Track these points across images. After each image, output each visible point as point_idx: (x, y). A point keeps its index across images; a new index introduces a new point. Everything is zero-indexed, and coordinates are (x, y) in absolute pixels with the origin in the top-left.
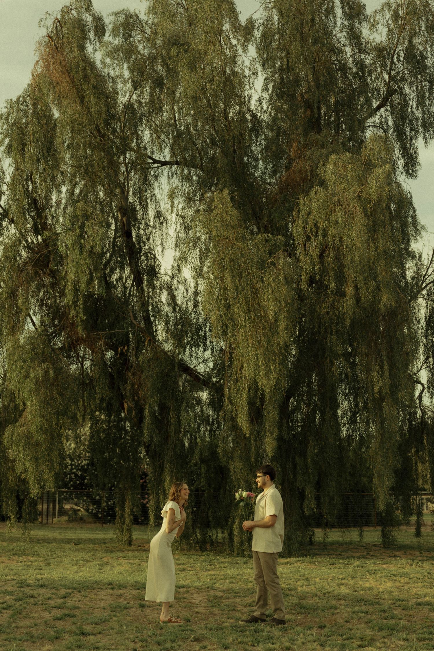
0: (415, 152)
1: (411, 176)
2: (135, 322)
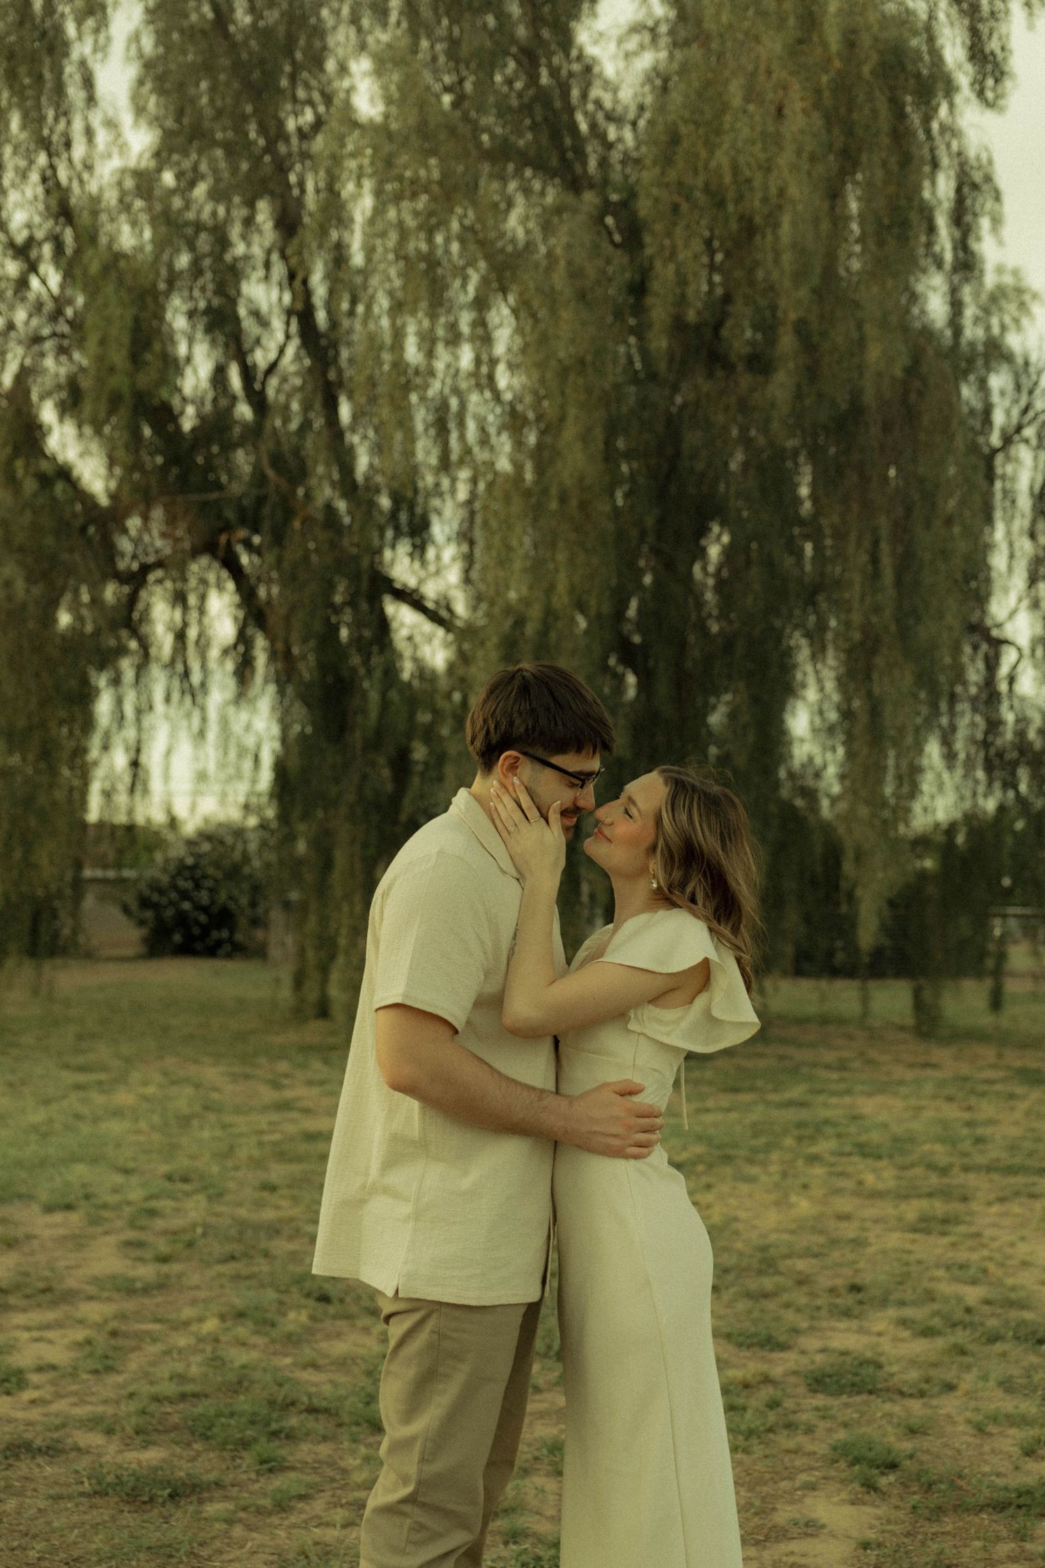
0: (1003, 49)
1: (990, 105)
2: (270, 473)
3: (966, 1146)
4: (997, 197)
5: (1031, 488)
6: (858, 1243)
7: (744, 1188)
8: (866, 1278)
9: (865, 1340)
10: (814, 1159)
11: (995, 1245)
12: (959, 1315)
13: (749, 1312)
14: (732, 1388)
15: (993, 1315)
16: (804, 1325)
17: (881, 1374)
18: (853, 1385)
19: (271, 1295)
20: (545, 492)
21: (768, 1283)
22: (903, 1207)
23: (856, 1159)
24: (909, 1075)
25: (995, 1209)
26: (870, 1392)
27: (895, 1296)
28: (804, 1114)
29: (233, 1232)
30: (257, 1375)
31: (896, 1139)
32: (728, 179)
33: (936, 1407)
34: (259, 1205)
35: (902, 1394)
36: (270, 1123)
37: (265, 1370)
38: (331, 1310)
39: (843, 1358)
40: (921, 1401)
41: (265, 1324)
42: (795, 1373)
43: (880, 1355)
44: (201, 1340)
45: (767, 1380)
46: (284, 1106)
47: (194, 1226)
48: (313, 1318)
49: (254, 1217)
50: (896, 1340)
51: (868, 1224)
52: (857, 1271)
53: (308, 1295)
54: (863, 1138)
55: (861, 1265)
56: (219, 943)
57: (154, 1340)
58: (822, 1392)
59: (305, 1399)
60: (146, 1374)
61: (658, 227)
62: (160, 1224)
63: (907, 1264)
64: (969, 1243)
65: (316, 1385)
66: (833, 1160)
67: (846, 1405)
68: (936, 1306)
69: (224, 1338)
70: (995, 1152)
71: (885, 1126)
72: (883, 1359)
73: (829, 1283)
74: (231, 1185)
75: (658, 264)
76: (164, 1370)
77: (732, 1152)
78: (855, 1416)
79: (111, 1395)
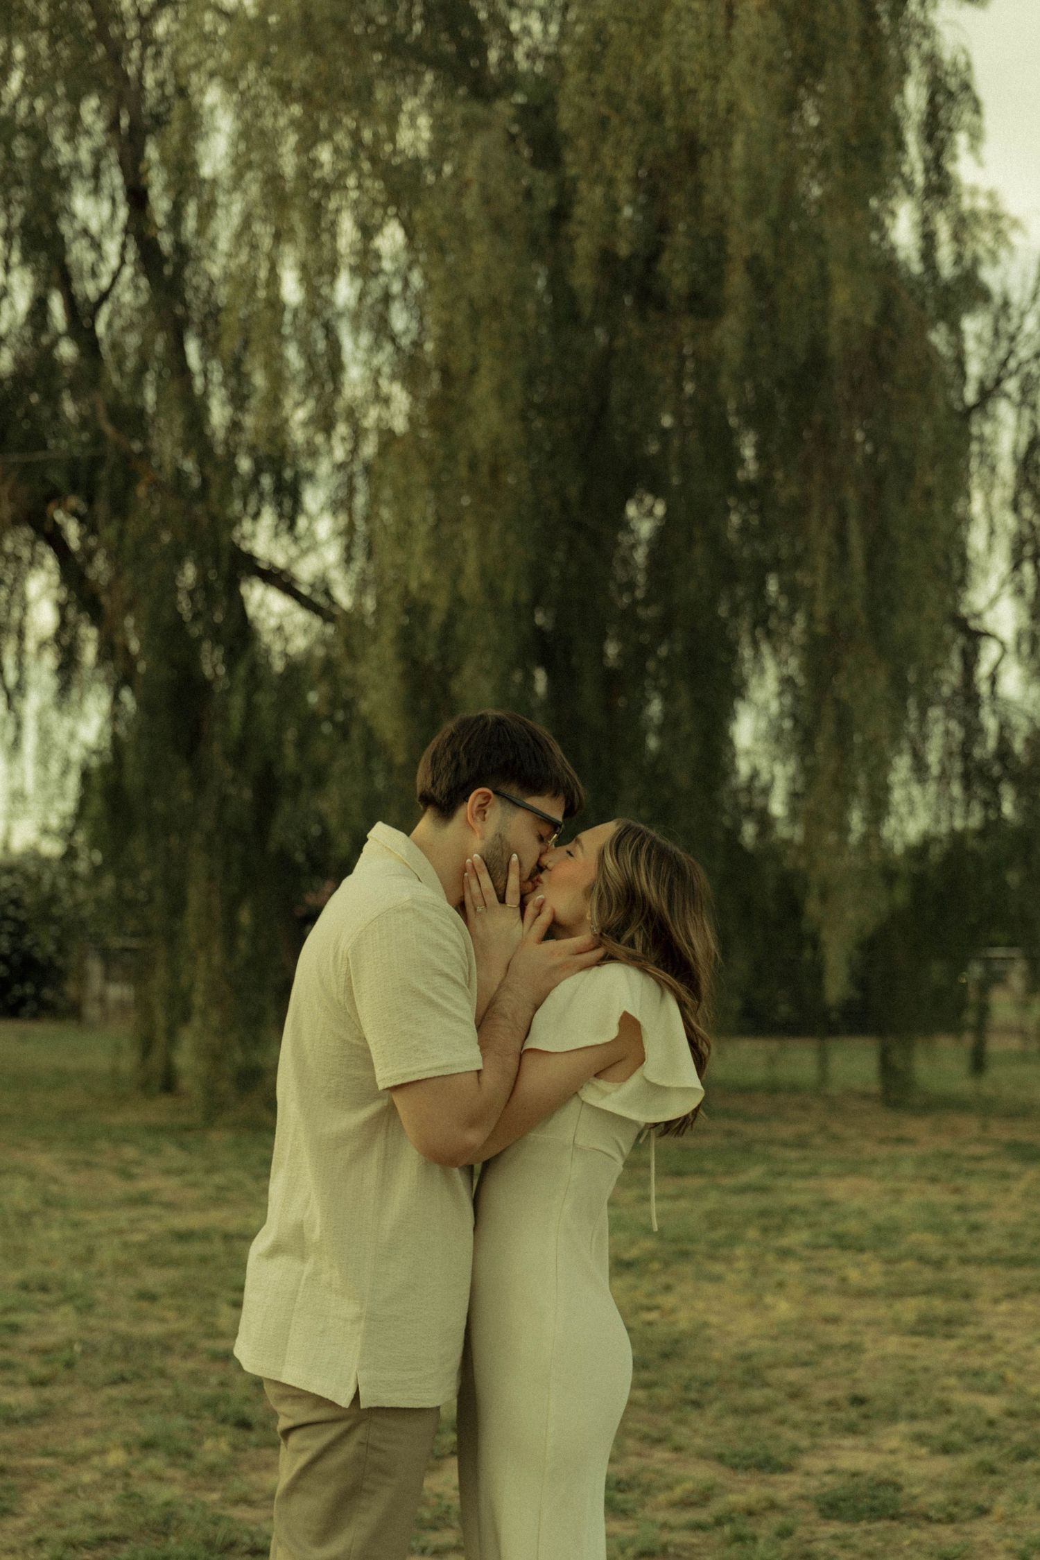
2: (108, 429)
3: (961, 1234)
4: (977, 109)
5: (1014, 453)
6: (852, 1349)
7: (709, 1289)
8: (868, 1388)
9: (877, 1459)
10: (785, 1254)
11: (1010, 1348)
12: (980, 1430)
13: (741, 1429)
14: (734, 1515)
15: (1018, 1428)
16: (805, 1443)
17: (902, 1496)
18: (872, 1509)
19: (179, 1421)
20: (451, 457)
21: (757, 1396)
22: (898, 1306)
23: (835, 1252)
24: (883, 1151)
25: (1004, 1307)
26: (893, 1518)
27: (906, 1408)
28: (764, 1201)
29: (118, 1349)
30: (185, 1513)
31: (878, 1228)
32: (667, 90)
33: (970, 1533)
34: (140, 1317)
35: (928, 1519)
36: (132, 1221)
37: (192, 1508)
38: (253, 1437)
39: (856, 1480)
40: (952, 1527)
41: (181, 1455)
42: (803, 1498)
43: (900, 1474)
44: (108, 1474)
45: (773, 1506)
46: (143, 1200)
47: (70, 1343)
48: (235, 1447)
49: (136, 1331)
50: (913, 1458)
51: (859, 1328)
52: (855, 1381)
53: (224, 1421)
54: (840, 1228)
55: (860, 1374)
56: (22, 1002)
57: (52, 1477)
58: (838, 1518)
59: (246, 1539)
60: (51, 1517)
61: (582, 142)
62: (25, 1341)
63: (912, 1372)
64: (981, 1346)
65: (254, 1523)
66: (806, 1253)
67: (868, 1533)
68: (953, 1419)
69: (135, 1473)
70: (993, 1242)
71: (862, 1213)
72: (901, 1480)
73: (828, 1395)
74: (100, 1295)
75: (582, 186)
76: (74, 1509)
77: (690, 1247)
78: (879, 1544)
79: (14, 1542)
